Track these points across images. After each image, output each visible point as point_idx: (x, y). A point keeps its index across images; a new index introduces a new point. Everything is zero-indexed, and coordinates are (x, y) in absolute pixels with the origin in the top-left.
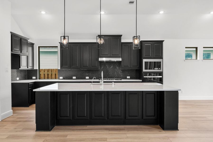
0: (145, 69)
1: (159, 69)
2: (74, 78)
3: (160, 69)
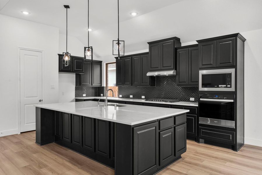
0: (202, 87)
1: (228, 86)
2: (131, 96)
3: (230, 86)
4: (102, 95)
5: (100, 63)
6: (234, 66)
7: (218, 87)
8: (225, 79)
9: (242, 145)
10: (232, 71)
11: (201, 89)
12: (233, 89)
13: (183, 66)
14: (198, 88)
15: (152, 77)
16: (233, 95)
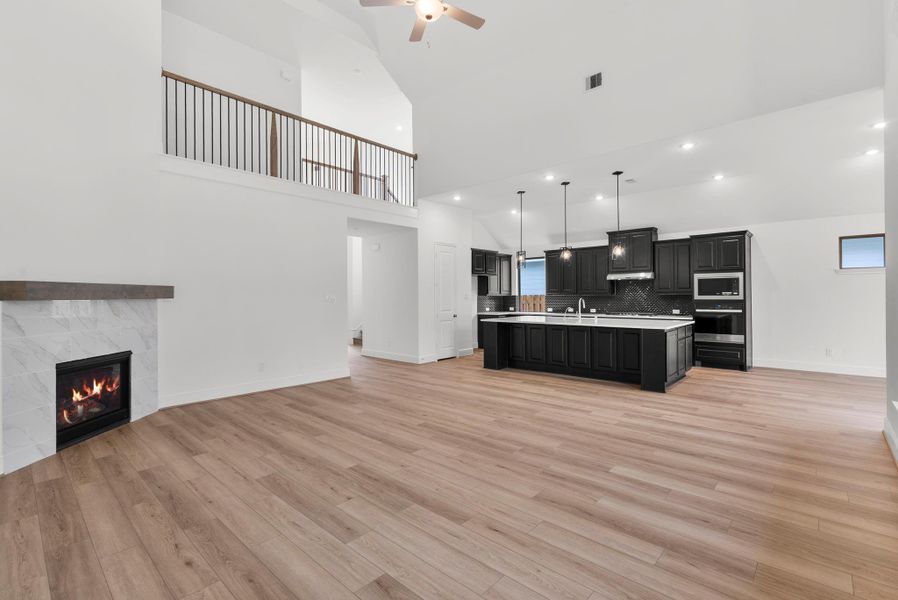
4: (512, 309)
5: (508, 258)
6: (742, 269)
7: (721, 294)
8: (731, 285)
9: (751, 367)
10: (740, 275)
11: (697, 297)
12: (741, 297)
13: (664, 264)
14: (692, 296)
15: (612, 282)
16: (741, 304)
